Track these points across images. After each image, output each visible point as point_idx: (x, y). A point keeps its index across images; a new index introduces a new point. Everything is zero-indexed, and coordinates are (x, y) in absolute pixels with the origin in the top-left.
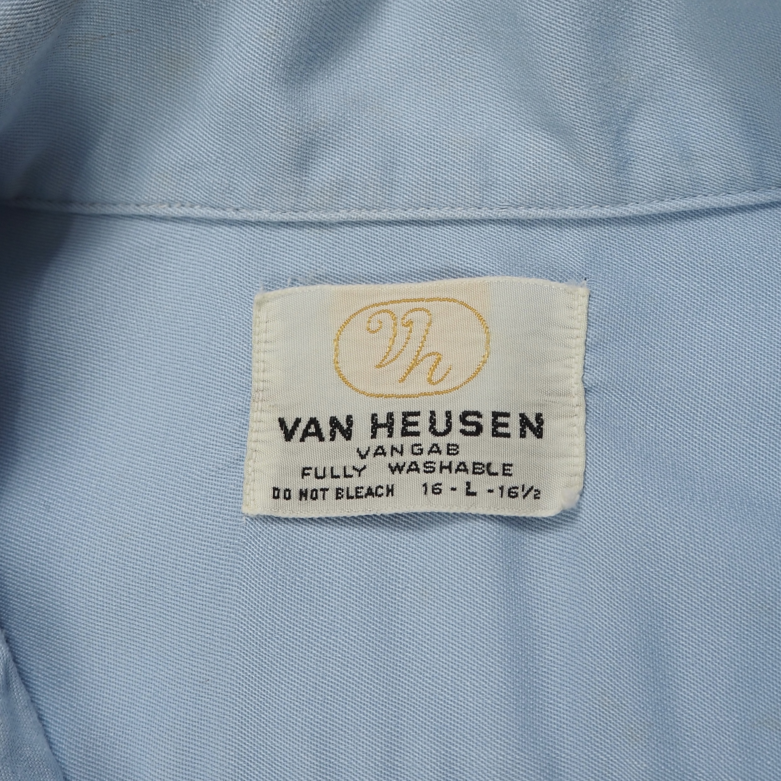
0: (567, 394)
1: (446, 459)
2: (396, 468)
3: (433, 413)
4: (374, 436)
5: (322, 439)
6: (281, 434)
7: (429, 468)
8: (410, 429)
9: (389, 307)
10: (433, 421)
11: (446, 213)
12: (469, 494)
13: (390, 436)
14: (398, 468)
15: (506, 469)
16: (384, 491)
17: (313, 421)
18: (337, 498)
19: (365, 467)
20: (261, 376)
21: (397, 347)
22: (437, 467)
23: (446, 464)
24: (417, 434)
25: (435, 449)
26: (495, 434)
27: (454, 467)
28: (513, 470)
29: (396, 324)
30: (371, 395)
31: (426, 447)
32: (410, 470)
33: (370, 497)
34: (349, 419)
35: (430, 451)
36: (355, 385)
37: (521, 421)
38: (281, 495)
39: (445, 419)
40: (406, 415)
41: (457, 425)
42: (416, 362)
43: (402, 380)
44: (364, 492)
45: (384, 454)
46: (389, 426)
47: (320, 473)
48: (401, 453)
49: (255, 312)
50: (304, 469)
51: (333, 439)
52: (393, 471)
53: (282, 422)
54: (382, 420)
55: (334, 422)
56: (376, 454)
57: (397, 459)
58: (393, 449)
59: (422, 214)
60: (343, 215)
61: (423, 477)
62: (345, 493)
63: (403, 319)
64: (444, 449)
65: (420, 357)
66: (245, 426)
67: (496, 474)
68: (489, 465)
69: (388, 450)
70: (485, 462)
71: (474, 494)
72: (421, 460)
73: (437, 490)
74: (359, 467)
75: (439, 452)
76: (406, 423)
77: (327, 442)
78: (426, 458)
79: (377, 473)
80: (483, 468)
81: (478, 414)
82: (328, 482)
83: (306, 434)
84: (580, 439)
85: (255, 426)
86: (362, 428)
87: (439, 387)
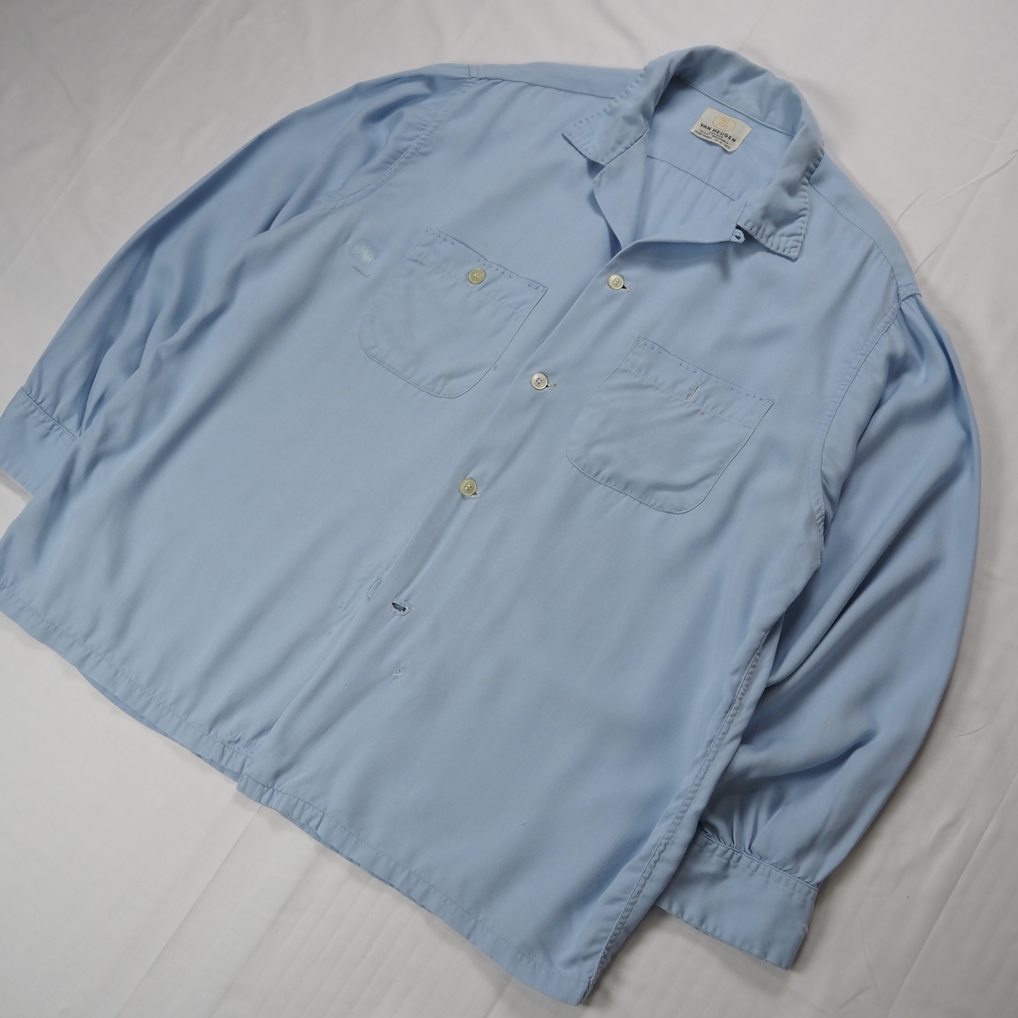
0: (741, 139)
1: (720, 138)
2: (713, 136)
4: (713, 131)
6: (701, 125)
7: (718, 138)
9: (725, 117)
10: (722, 133)
11: (740, 111)
15: (727, 143)
16: (710, 138)
17: (706, 126)
20: (702, 117)
21: (722, 123)
25: (720, 136)
30: (715, 126)
32: (715, 137)
34: (711, 128)
36: (714, 124)
37: (733, 139)
38: (696, 132)
40: (719, 131)
41: (724, 135)
42: (724, 126)
43: (721, 127)
44: (707, 137)
46: (716, 131)
47: (703, 132)
49: (706, 109)
53: (702, 124)
54: (715, 130)
55: (708, 127)
56: (712, 133)
57: (714, 135)
59: (737, 109)
60: (726, 104)
62: (704, 136)
63: (725, 120)
66: (696, 122)
67: (725, 143)
71: (721, 143)
72: (717, 136)
73: (717, 140)
74: (708, 134)
76: (718, 132)
77: (706, 129)
78: (718, 136)
79: (710, 136)
80: (724, 141)
81: (728, 135)
82: (703, 134)
83: (704, 127)
84: (739, 145)
85: (698, 122)
86: (711, 130)
87: (725, 130)
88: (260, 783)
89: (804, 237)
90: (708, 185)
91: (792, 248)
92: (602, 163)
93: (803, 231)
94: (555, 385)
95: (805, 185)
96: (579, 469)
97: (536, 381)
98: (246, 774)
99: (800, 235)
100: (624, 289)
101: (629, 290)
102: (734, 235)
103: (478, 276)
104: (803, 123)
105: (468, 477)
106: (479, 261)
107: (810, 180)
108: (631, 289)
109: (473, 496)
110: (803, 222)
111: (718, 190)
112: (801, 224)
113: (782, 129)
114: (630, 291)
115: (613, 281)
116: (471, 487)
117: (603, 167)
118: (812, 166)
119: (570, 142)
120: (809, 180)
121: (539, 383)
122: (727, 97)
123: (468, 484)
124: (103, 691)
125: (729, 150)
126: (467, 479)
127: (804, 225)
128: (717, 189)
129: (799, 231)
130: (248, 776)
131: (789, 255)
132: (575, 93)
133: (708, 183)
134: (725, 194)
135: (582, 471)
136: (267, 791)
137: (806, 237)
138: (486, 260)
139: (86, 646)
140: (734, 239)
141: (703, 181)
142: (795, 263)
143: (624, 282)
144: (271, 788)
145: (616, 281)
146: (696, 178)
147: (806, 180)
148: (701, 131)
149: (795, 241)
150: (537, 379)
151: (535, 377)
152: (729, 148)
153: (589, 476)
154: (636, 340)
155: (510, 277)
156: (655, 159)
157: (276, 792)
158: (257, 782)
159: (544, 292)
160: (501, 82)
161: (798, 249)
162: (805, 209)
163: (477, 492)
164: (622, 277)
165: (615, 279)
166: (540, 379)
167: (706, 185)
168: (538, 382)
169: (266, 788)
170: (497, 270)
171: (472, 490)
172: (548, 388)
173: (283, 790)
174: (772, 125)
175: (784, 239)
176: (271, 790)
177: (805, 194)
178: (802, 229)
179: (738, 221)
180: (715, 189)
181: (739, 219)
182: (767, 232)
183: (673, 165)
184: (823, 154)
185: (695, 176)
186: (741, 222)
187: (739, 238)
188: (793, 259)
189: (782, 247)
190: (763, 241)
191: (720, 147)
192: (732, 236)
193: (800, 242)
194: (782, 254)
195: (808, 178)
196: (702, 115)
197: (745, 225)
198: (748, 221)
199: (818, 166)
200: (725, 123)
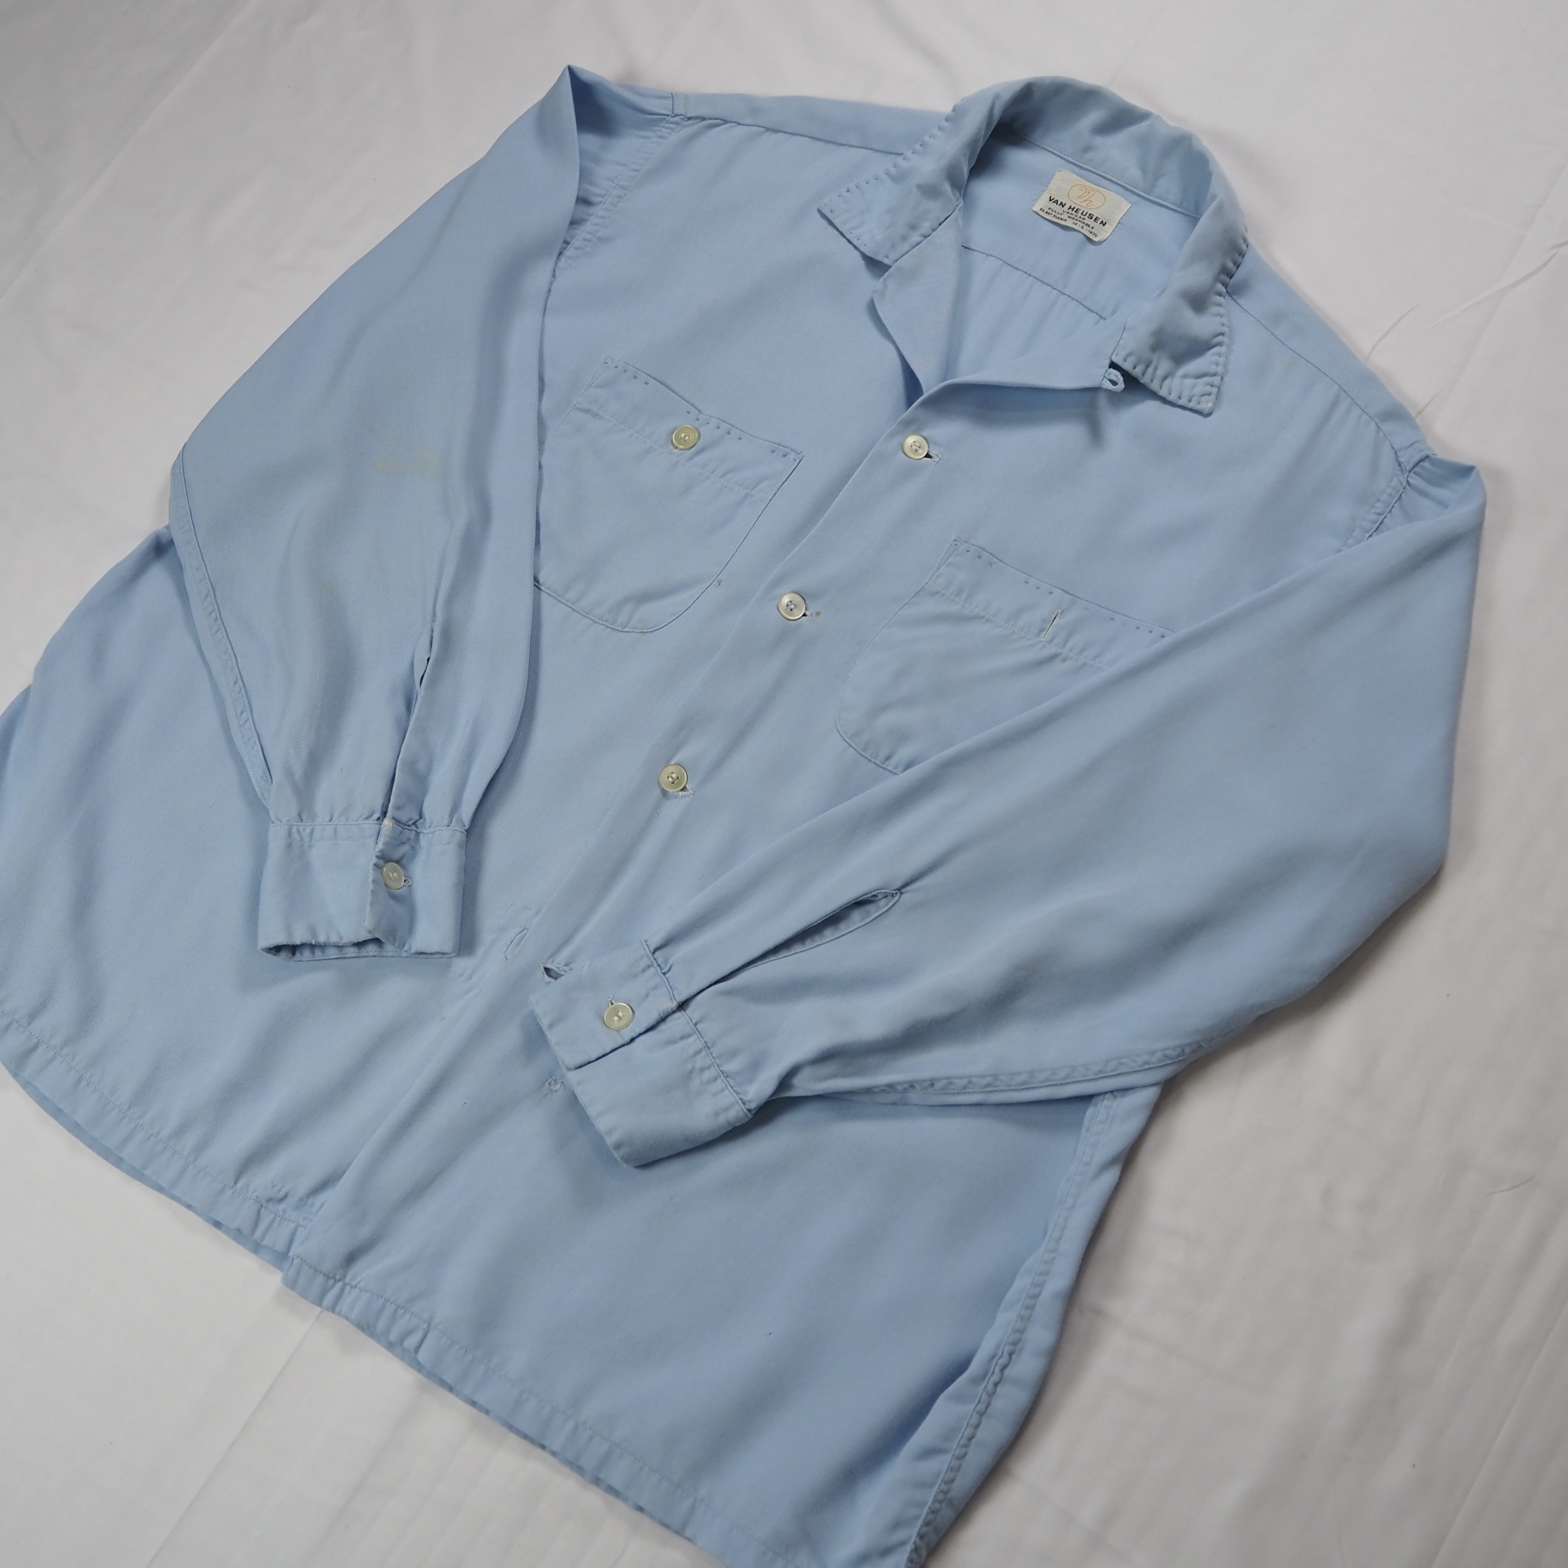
0: (1114, 221)
1: (1081, 220)
4: (1068, 209)
5: (1057, 204)
6: (1049, 199)
7: (1077, 220)
9: (1087, 188)
10: (1083, 212)
11: (1111, 178)
13: (1072, 211)
14: (1070, 217)
16: (1064, 220)
17: (1057, 200)
18: (1053, 216)
19: (1063, 214)
20: (1052, 186)
21: (1083, 196)
24: (1078, 213)
25: (1080, 217)
27: (1082, 222)
28: (1093, 229)
29: (1086, 192)
30: (1073, 202)
31: (1078, 216)
32: (1072, 219)
33: (1060, 220)
34: (1065, 204)
36: (1071, 198)
37: (1101, 222)
38: (1042, 210)
39: (1085, 213)
40: (1078, 208)
41: (1088, 215)
42: (1086, 200)
43: (1082, 202)
44: (1060, 218)
45: (1069, 213)
46: (1073, 209)
47: (1052, 211)
49: (1056, 175)
52: (1068, 217)
53: (1050, 197)
54: (1072, 207)
55: (1061, 203)
56: (1067, 213)
58: (1071, 214)
59: (1105, 175)
60: (1087, 167)
61: (1073, 221)
62: (1055, 216)
63: (1089, 192)
64: (1082, 218)
65: (1088, 200)
66: (1042, 194)
67: (1090, 227)
68: (1089, 225)
70: (1089, 224)
71: (1083, 229)
73: (1076, 224)
74: (1061, 213)
76: (1077, 210)
77: (1058, 206)
79: (1065, 216)
80: (1087, 225)
81: (1093, 215)
82: (1053, 213)
83: (1054, 202)
84: (1111, 231)
85: (1044, 195)
86: (1067, 207)
87: (1088, 207)
88: (321, 1272)
89: (1222, 379)
90: (1063, 293)
91: (1202, 395)
92: (887, 261)
93: (1220, 369)
94: (817, 613)
95: (1221, 296)
96: (859, 750)
97: (786, 605)
98: (298, 1257)
99: (1215, 375)
100: (929, 459)
101: (937, 460)
102: (1107, 377)
103: (687, 438)
104: (1214, 197)
105: (672, 762)
106: (689, 413)
108: (940, 459)
109: (681, 793)
110: (1219, 355)
111: (1079, 302)
112: (1215, 358)
113: (1179, 207)
114: (939, 461)
115: (911, 446)
116: (678, 778)
117: (888, 267)
118: (1230, 265)
119: (832, 224)
120: (1226, 288)
121: (791, 610)
122: (1089, 155)
123: (672, 773)
124: (56, 1113)
125: (1096, 239)
126: (672, 765)
127: (1222, 360)
128: (1077, 301)
129: (1213, 369)
130: (301, 1259)
131: (1198, 407)
133: (1063, 291)
134: (1092, 309)
135: (863, 753)
136: (333, 1286)
137: (1226, 379)
138: (700, 412)
139: (30, 1032)
140: (1108, 385)
141: (1054, 288)
142: (1208, 419)
143: (929, 448)
144: (341, 1282)
145: (915, 445)
146: (1043, 282)
147: (1220, 287)
148: (1049, 209)
149: (1207, 384)
150: (788, 602)
151: (786, 600)
152: (1096, 236)
153: (874, 763)
154: (952, 544)
155: (740, 439)
156: (976, 252)
157: (348, 1288)
158: (316, 1271)
159: (798, 461)
160: (721, 124)
161: (1213, 397)
162: (1222, 334)
163: (687, 786)
164: (925, 439)
165: (914, 442)
166: (793, 603)
167: (1060, 293)
168: (789, 607)
169: (331, 1282)
170: (719, 428)
171: (680, 784)
172: (806, 617)
173: (360, 1285)
174: (1163, 200)
175: (1189, 382)
176: (339, 1285)
177: (1222, 310)
178: (1217, 366)
179: (1113, 354)
180: (1075, 301)
181: (1114, 351)
182: (1161, 372)
183: (1008, 261)
184: (1247, 246)
185: (1041, 280)
186: (1117, 355)
187: (1114, 383)
188: (1204, 413)
189: (1186, 394)
190: (1154, 386)
191: (1081, 234)
192: (1103, 379)
193: (1216, 387)
194: (1186, 406)
195: (1225, 285)
196: (1051, 183)
197: (1125, 361)
198: (1130, 355)
199: (1241, 265)
200: (1087, 197)
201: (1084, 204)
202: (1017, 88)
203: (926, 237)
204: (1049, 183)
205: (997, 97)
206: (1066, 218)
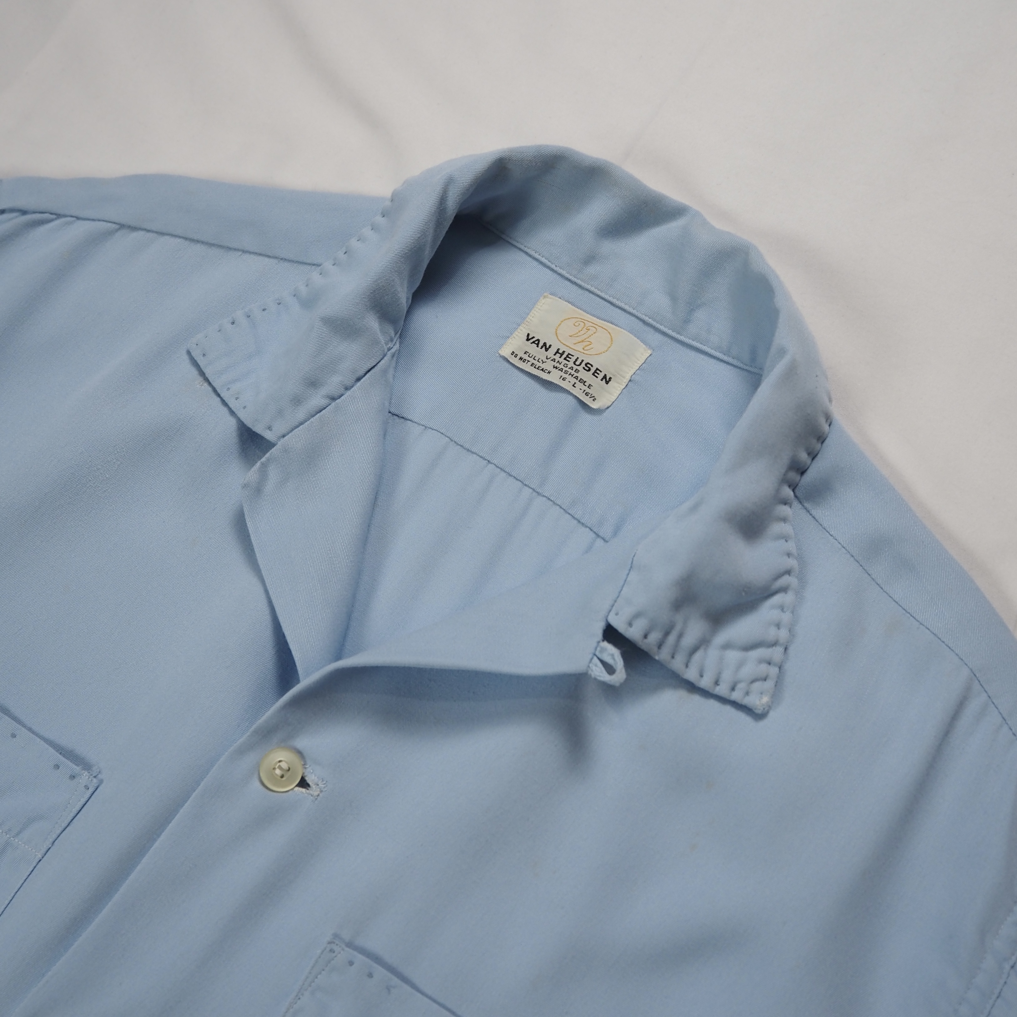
0: (624, 377)
1: (573, 372)
3: (578, 358)
4: (555, 355)
5: (538, 346)
6: (526, 338)
7: (566, 372)
8: (568, 359)
9: (585, 322)
10: (576, 360)
11: (623, 306)
12: (573, 386)
13: (560, 357)
14: (556, 368)
15: (590, 386)
16: (547, 372)
17: (538, 340)
18: (531, 366)
19: (546, 362)
20: (531, 318)
21: (579, 334)
22: (569, 373)
23: (572, 374)
24: (569, 361)
25: (572, 368)
26: (593, 374)
27: (574, 376)
28: (592, 388)
29: (584, 327)
30: (562, 343)
31: (569, 366)
32: (559, 370)
33: (541, 371)
34: (550, 346)
35: (570, 368)
36: (559, 338)
37: (604, 376)
38: (514, 355)
39: (581, 361)
40: (569, 354)
41: (583, 365)
42: (583, 341)
43: (575, 343)
44: (541, 368)
45: (554, 361)
46: (562, 355)
47: (530, 356)
48: (560, 364)
49: (541, 298)
50: (526, 352)
51: (541, 348)
52: (554, 367)
54: (561, 351)
55: (545, 344)
56: (552, 360)
57: (558, 365)
58: (558, 362)
59: (614, 301)
60: (589, 287)
61: (562, 374)
62: (534, 366)
63: (587, 327)
64: (574, 370)
65: (585, 341)
66: (516, 329)
67: (585, 386)
68: (585, 382)
69: (556, 361)
70: (585, 380)
71: (575, 387)
72: (565, 369)
73: (564, 379)
74: (544, 361)
75: (572, 370)
76: (567, 356)
77: (539, 349)
78: (567, 369)
79: (548, 366)
80: (583, 382)
81: (592, 366)
82: (531, 360)
83: (534, 342)
84: (619, 392)
85: (519, 331)
86: (553, 350)
87: (585, 352)
89: (786, 649)
91: (753, 682)
92: (269, 435)
93: (783, 634)
95: (785, 504)
99: (774, 644)
100: (303, 790)
101: (316, 794)
102: (599, 657)
107: (796, 491)
108: (321, 791)
110: (782, 608)
111: (565, 510)
112: (775, 614)
113: (726, 355)
114: (318, 795)
115: (274, 769)
117: (270, 445)
118: (803, 456)
119: (202, 374)
120: (794, 491)
125: (595, 405)
127: (786, 617)
128: (561, 507)
129: (772, 633)
131: (748, 701)
132: (229, 249)
133: (539, 490)
134: (582, 521)
137: (791, 650)
140: (598, 671)
142: (763, 722)
143: (304, 768)
145: (280, 768)
147: (788, 492)
149: (761, 661)
152: (594, 399)
154: (325, 949)
156: (408, 422)
159: (90, 788)
160: (52, 220)
161: (769, 684)
162: (788, 572)
164: (300, 754)
165: (280, 761)
167: (536, 492)
174: (702, 343)
175: (733, 656)
177: (786, 528)
178: (779, 629)
179: (610, 611)
180: (558, 507)
181: (613, 606)
182: (689, 640)
183: (456, 439)
184: (830, 425)
185: (507, 470)
186: (617, 614)
187: (610, 669)
188: (757, 711)
189: (727, 677)
190: (677, 664)
191: (571, 398)
192: (592, 659)
193: (775, 665)
194: (728, 698)
195: (794, 487)
196: (531, 314)
197: (630, 625)
198: (637, 615)
199: (819, 456)
200: (585, 336)
201: (579, 347)
202: (480, 167)
203: (334, 399)
204: (528, 314)
205: (449, 182)
206: (550, 368)
